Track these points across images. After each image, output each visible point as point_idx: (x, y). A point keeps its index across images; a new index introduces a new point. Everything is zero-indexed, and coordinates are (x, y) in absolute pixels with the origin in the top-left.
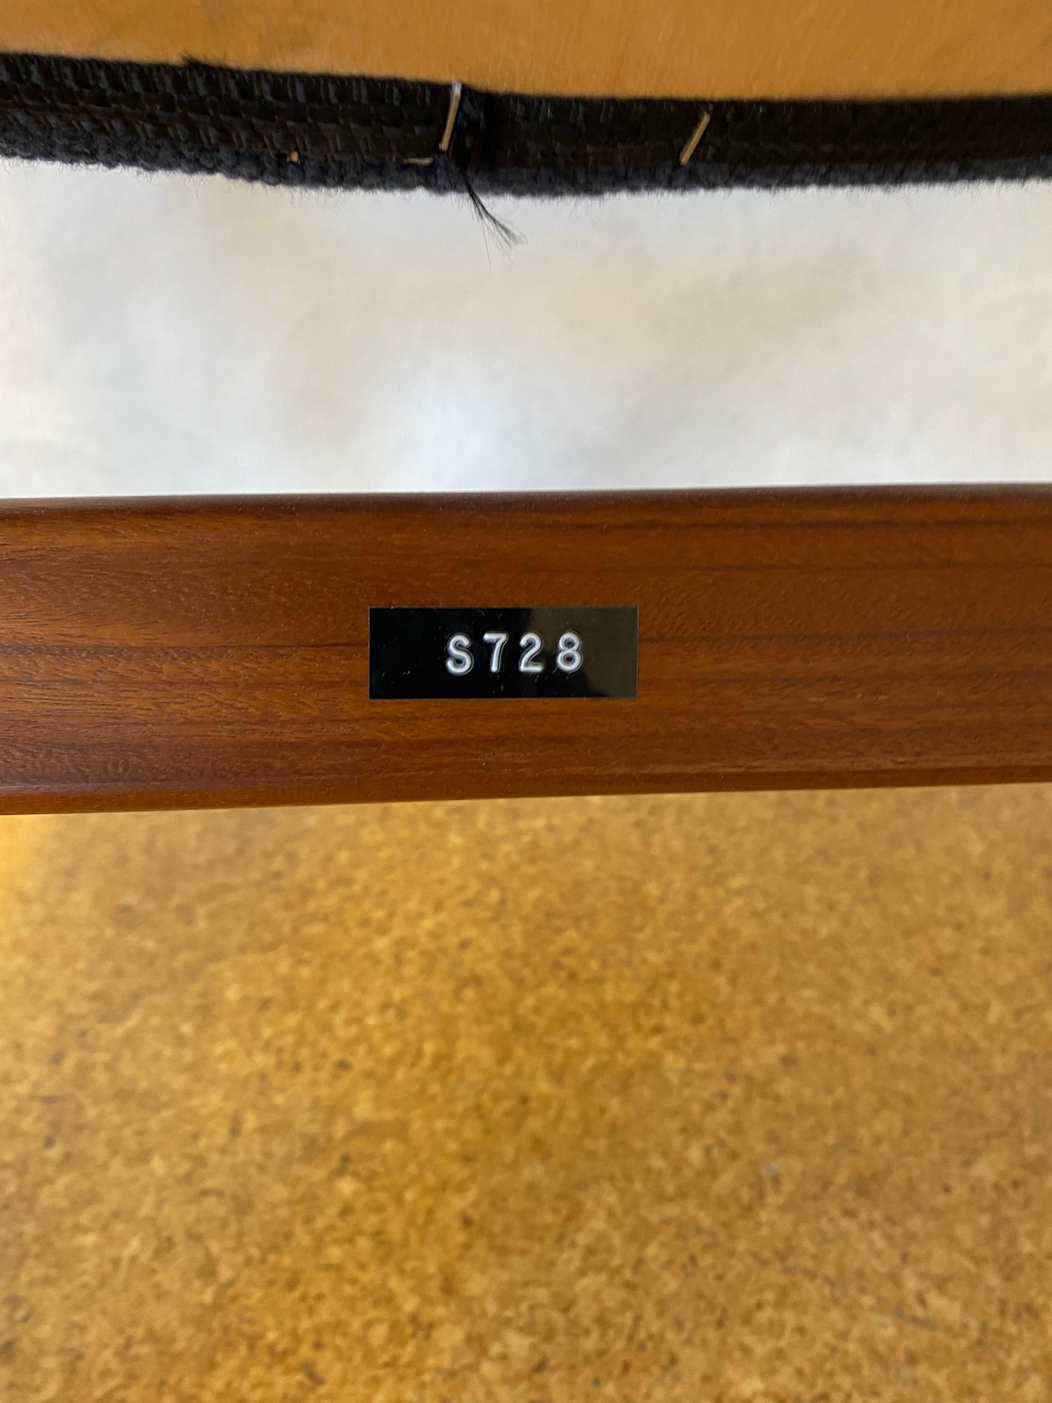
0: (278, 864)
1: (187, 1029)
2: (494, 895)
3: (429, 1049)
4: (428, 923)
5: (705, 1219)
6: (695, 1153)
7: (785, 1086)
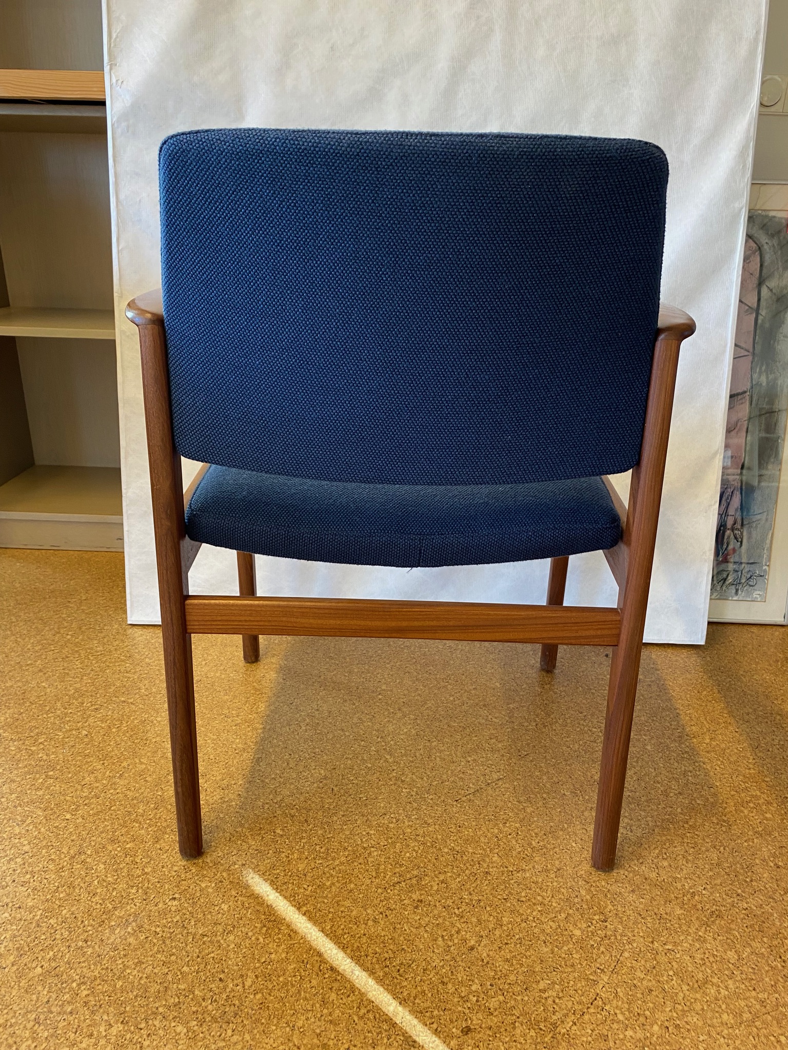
0: (364, 652)
1: (347, 674)
2: (414, 660)
3: (398, 681)
4: (399, 663)
5: (451, 706)
6: (451, 698)
7: (473, 692)
